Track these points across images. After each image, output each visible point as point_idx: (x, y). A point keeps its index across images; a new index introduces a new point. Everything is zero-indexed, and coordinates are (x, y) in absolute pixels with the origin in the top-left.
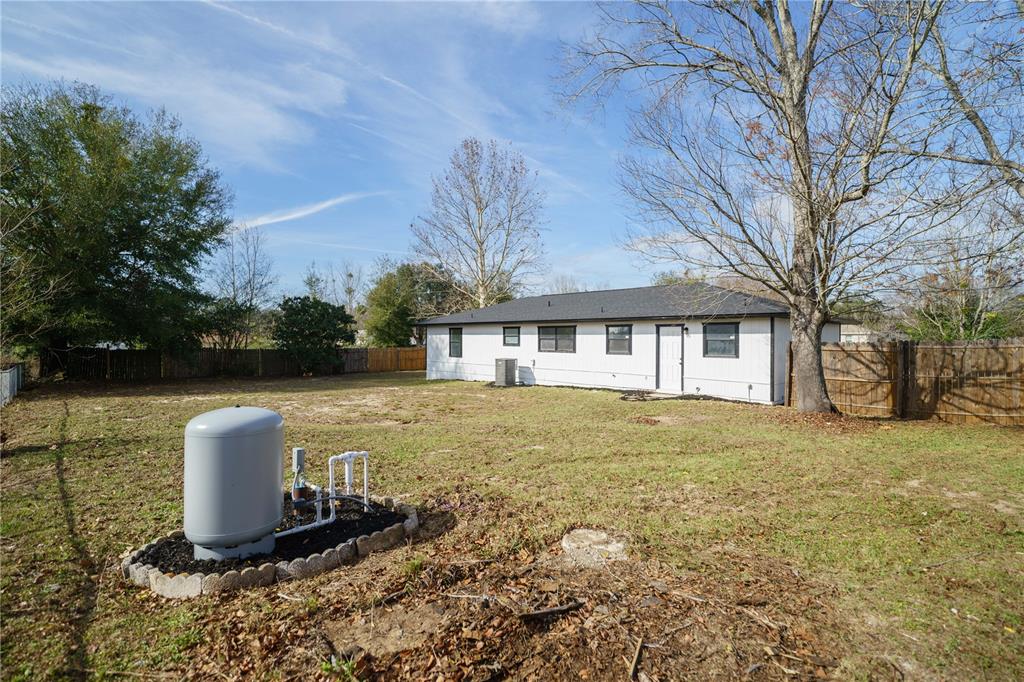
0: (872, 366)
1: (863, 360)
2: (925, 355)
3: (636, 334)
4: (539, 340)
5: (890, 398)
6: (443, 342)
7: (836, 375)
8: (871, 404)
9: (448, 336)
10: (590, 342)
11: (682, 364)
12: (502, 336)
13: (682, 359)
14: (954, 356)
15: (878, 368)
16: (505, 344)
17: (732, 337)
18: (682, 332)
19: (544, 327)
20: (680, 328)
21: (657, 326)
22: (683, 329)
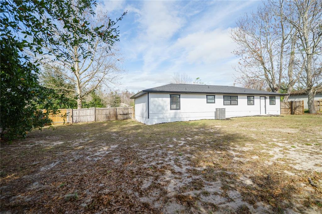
3: (255, 99)
4: (224, 101)
6: (165, 102)
9: (169, 99)
10: (242, 101)
11: (265, 107)
12: (206, 99)
13: (265, 106)
15: (289, 106)
16: (207, 103)
17: (274, 100)
18: (265, 99)
19: (226, 96)
20: (264, 98)
21: (260, 97)
22: (265, 98)
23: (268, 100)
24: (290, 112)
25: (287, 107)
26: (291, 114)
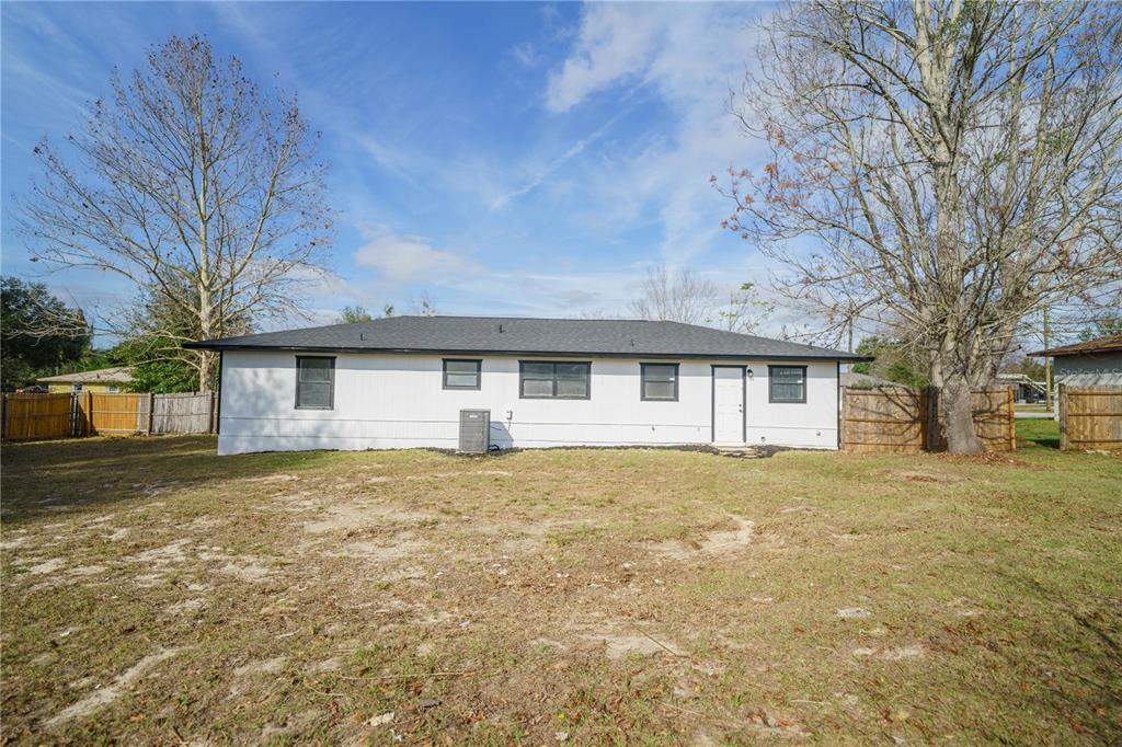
1: (900, 403)
3: (682, 375)
4: (522, 381)
5: (920, 436)
9: (294, 370)
10: (614, 384)
11: (743, 411)
12: (441, 373)
13: (743, 406)
15: (911, 410)
16: (446, 386)
17: (800, 382)
18: (744, 375)
19: (531, 362)
20: (741, 370)
21: (713, 366)
22: (745, 372)
23: (760, 383)
24: (920, 440)
25: (898, 413)
26: (925, 447)
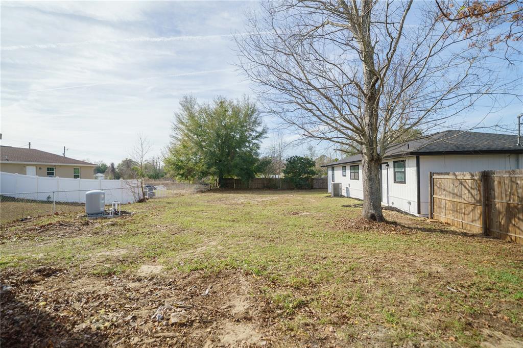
0: (472, 191)
1: (467, 186)
2: (499, 183)
4: (351, 173)
5: (482, 218)
7: (454, 198)
8: (472, 222)
11: (388, 187)
13: (388, 184)
14: (517, 184)
16: (343, 175)
17: (403, 170)
19: (351, 166)
23: (391, 171)
